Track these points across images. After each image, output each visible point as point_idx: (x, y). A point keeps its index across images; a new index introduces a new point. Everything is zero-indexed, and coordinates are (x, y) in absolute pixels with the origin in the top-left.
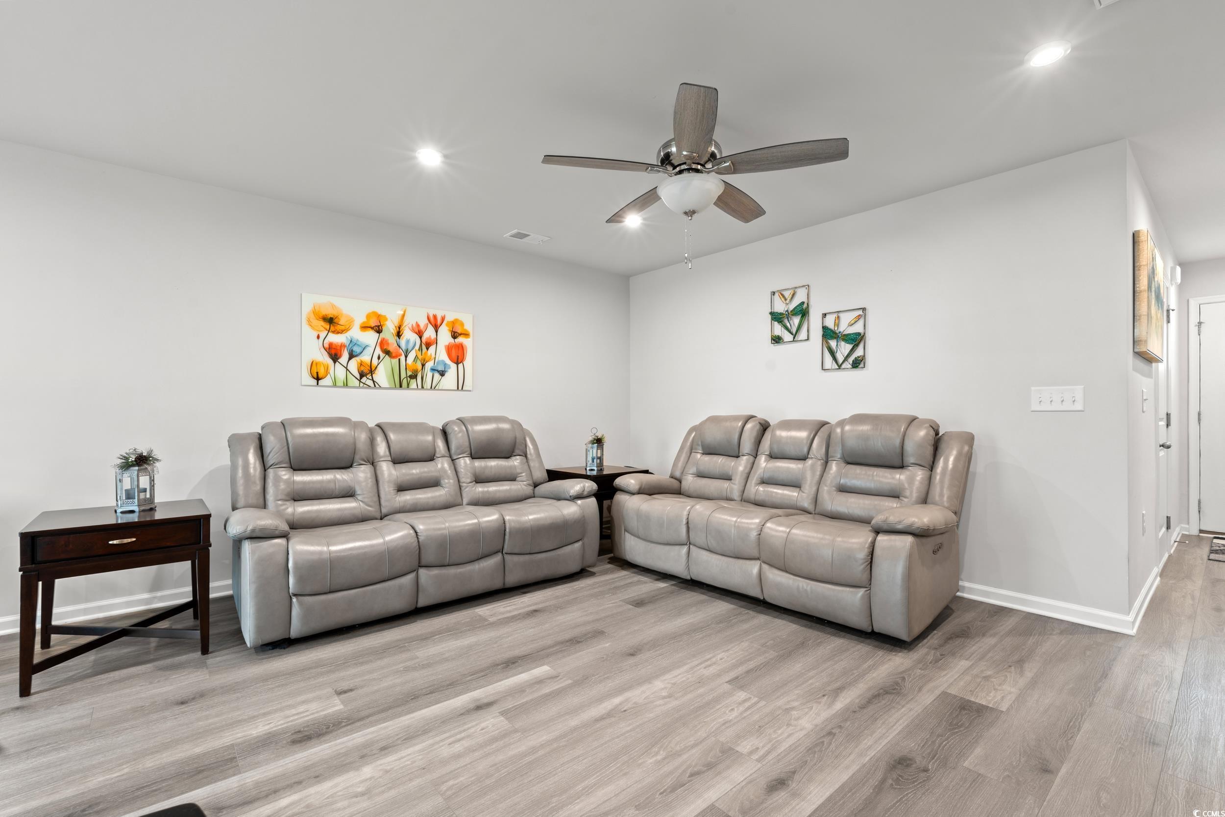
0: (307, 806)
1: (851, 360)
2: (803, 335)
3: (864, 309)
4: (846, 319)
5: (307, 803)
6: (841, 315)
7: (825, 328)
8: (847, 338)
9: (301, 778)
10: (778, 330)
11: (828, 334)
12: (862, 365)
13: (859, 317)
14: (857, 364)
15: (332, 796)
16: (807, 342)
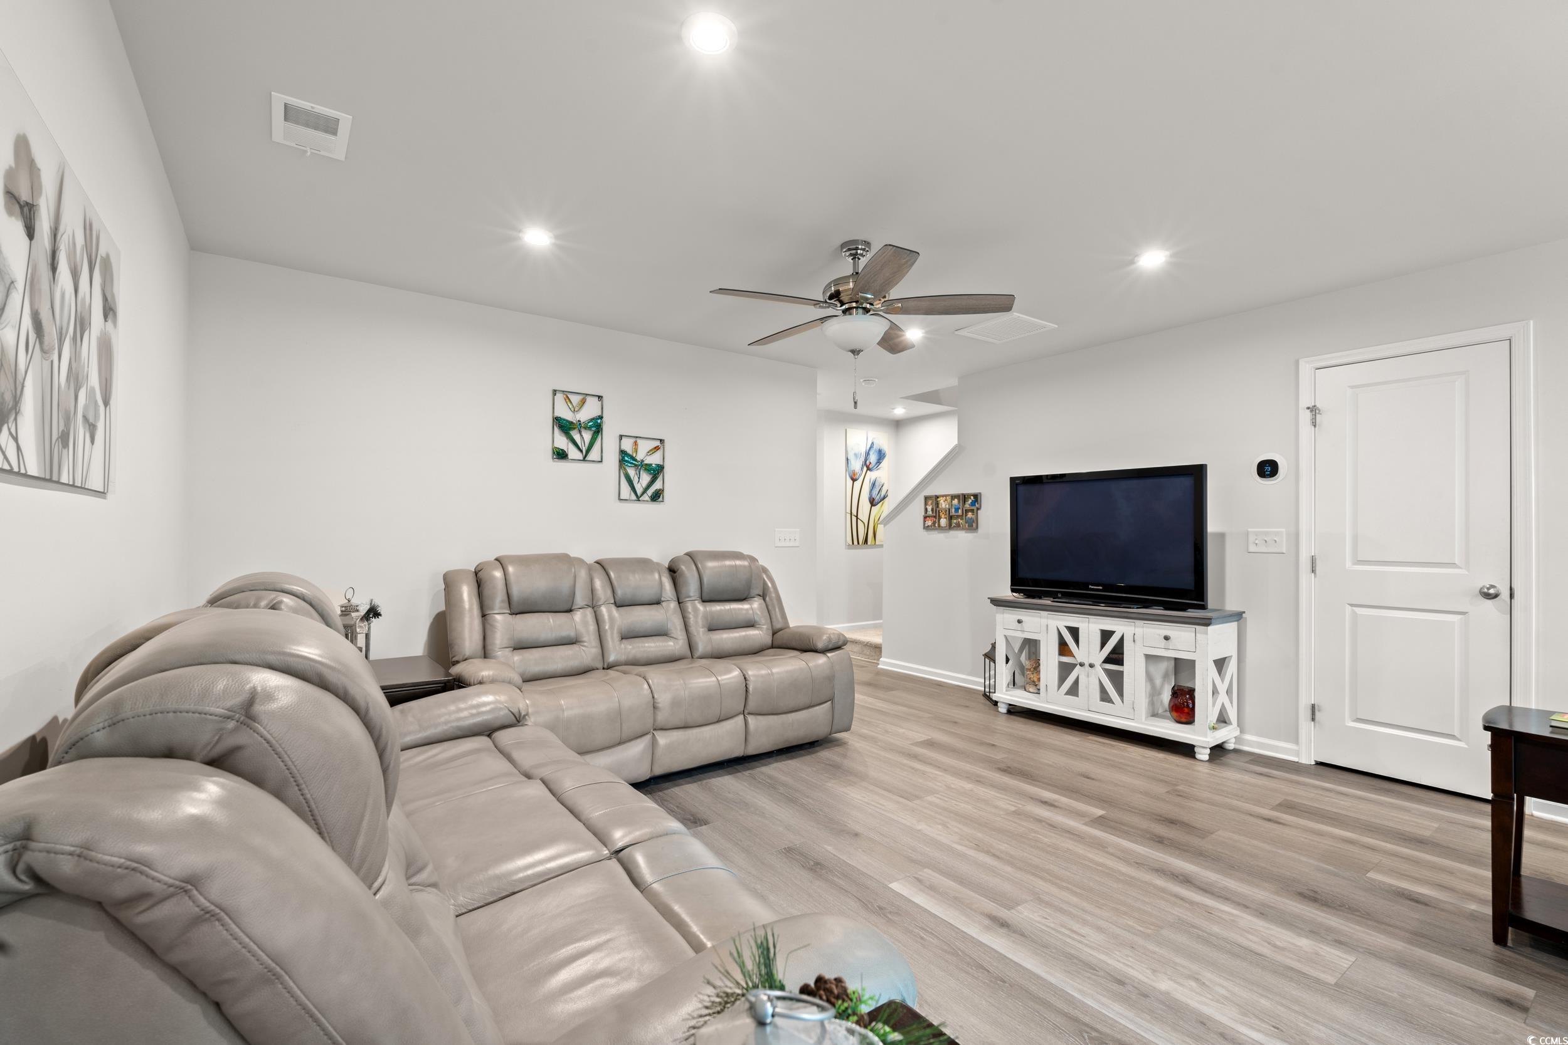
0: (1245, 1015)
1: (650, 492)
2: (594, 455)
3: (662, 441)
4: (644, 447)
5: (1242, 1017)
6: (639, 441)
7: (623, 453)
8: (648, 468)
9: (1216, 1036)
10: (562, 442)
11: (625, 458)
12: (661, 499)
13: (657, 448)
14: (657, 497)
15: (1218, 1001)
16: (599, 465)
